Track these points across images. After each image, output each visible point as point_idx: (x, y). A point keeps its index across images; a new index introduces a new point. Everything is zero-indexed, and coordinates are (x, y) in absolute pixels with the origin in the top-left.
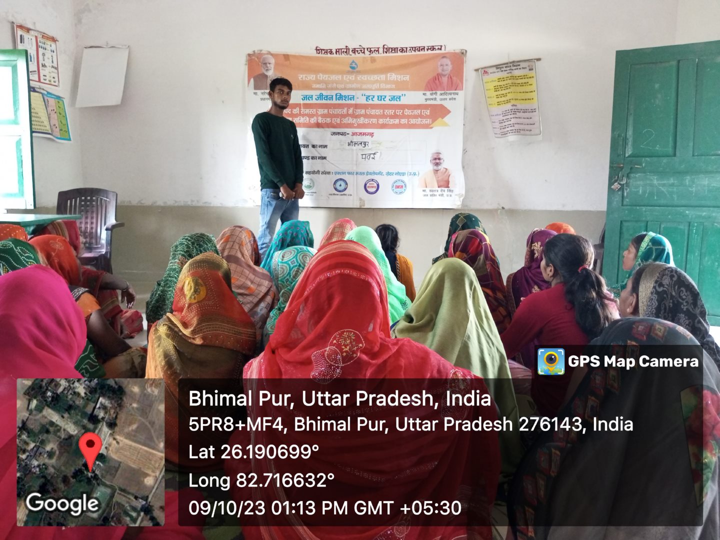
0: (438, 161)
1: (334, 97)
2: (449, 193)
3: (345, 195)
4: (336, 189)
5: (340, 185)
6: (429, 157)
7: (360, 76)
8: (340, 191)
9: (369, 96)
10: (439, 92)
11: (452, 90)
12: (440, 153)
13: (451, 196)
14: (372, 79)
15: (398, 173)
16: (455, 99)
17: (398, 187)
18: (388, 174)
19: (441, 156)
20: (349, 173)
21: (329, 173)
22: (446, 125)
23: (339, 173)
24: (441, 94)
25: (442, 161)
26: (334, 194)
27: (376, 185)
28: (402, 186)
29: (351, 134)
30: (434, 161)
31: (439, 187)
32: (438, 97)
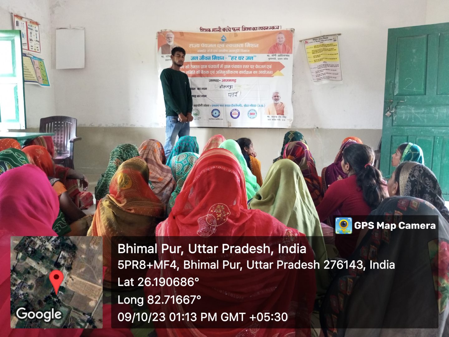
0: (277, 98)
1: (211, 58)
2: (284, 119)
3: (218, 119)
4: (213, 115)
5: (216, 113)
6: (271, 95)
7: (228, 45)
8: (216, 117)
9: (233, 57)
10: (277, 55)
11: (285, 53)
12: (278, 93)
13: (285, 120)
14: (235, 46)
15: (252, 105)
16: (287, 59)
17: (251, 114)
18: (245, 106)
19: (279, 95)
20: (221, 105)
21: (208, 105)
22: (282, 75)
23: (214, 106)
24: (279, 56)
25: (279, 98)
26: (212, 119)
27: (237, 113)
28: (254, 114)
29: (222, 80)
30: (275, 98)
31: (277, 114)
32: (277, 57)
